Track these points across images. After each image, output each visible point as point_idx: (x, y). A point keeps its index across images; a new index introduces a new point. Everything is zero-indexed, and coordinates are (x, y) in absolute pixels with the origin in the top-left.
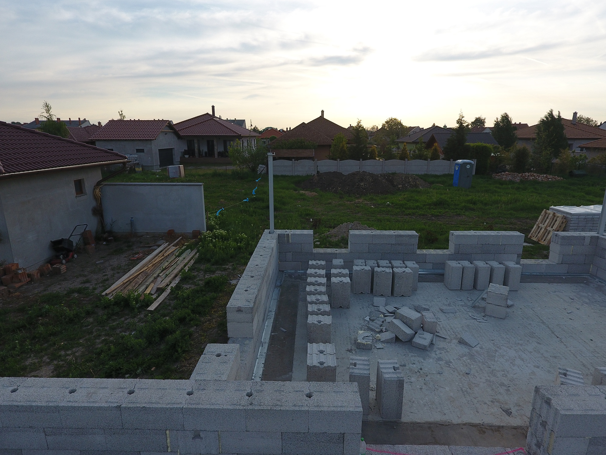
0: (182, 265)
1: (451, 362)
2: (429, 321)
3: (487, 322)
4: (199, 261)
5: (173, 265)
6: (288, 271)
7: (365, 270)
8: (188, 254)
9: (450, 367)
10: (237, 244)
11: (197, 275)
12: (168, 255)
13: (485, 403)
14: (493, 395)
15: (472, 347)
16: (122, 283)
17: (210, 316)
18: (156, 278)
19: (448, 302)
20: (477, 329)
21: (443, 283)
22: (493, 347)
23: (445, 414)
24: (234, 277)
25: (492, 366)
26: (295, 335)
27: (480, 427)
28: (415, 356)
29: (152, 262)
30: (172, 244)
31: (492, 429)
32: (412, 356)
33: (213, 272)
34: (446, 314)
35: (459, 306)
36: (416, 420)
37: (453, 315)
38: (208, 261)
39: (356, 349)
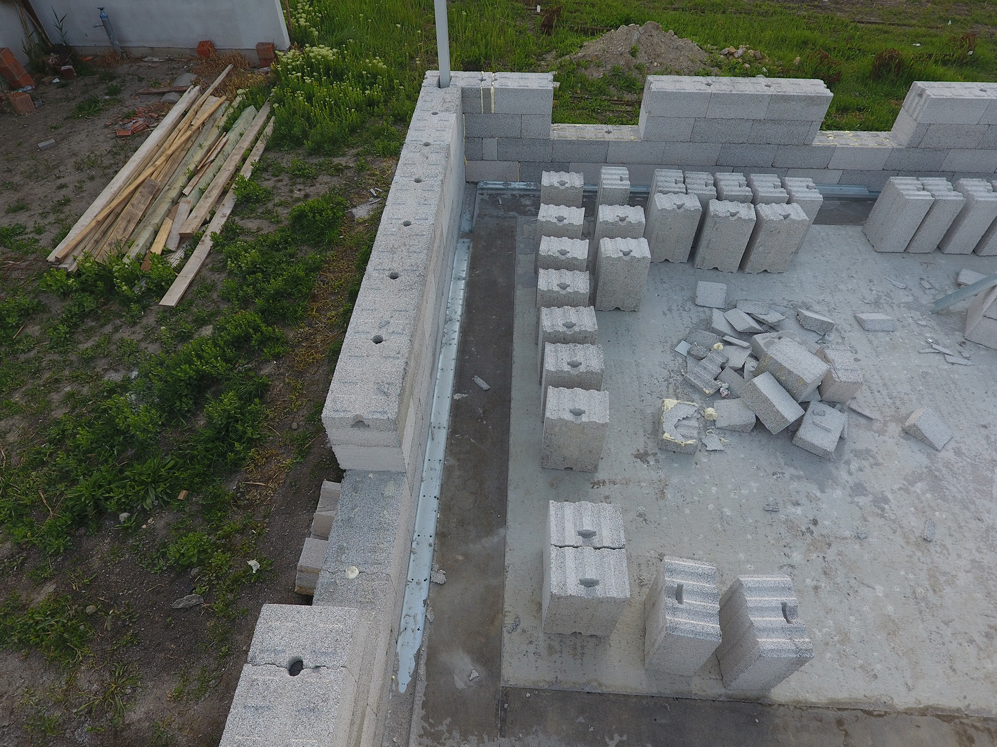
0: (237, 158)
1: (886, 501)
2: (844, 379)
3: (969, 363)
4: (276, 143)
5: (214, 160)
6: (487, 183)
7: (686, 210)
8: (251, 119)
9: (885, 518)
10: (364, 93)
11: (274, 187)
12: (203, 124)
13: (971, 641)
14: (989, 612)
15: (937, 450)
16: (93, 224)
17: (310, 325)
18: (175, 202)
19: (874, 292)
20: (945, 388)
21: (859, 228)
22: (987, 450)
23: (875, 676)
24: (361, 196)
25: (985, 516)
26: (510, 401)
27: (961, 723)
28: (799, 478)
29: (165, 150)
30: (210, 90)
31: (989, 730)
32: (792, 478)
33: (311, 179)
34: (870, 336)
35: (899, 307)
36: (808, 695)
37: (888, 339)
38: (297, 142)
39: (656, 450)
